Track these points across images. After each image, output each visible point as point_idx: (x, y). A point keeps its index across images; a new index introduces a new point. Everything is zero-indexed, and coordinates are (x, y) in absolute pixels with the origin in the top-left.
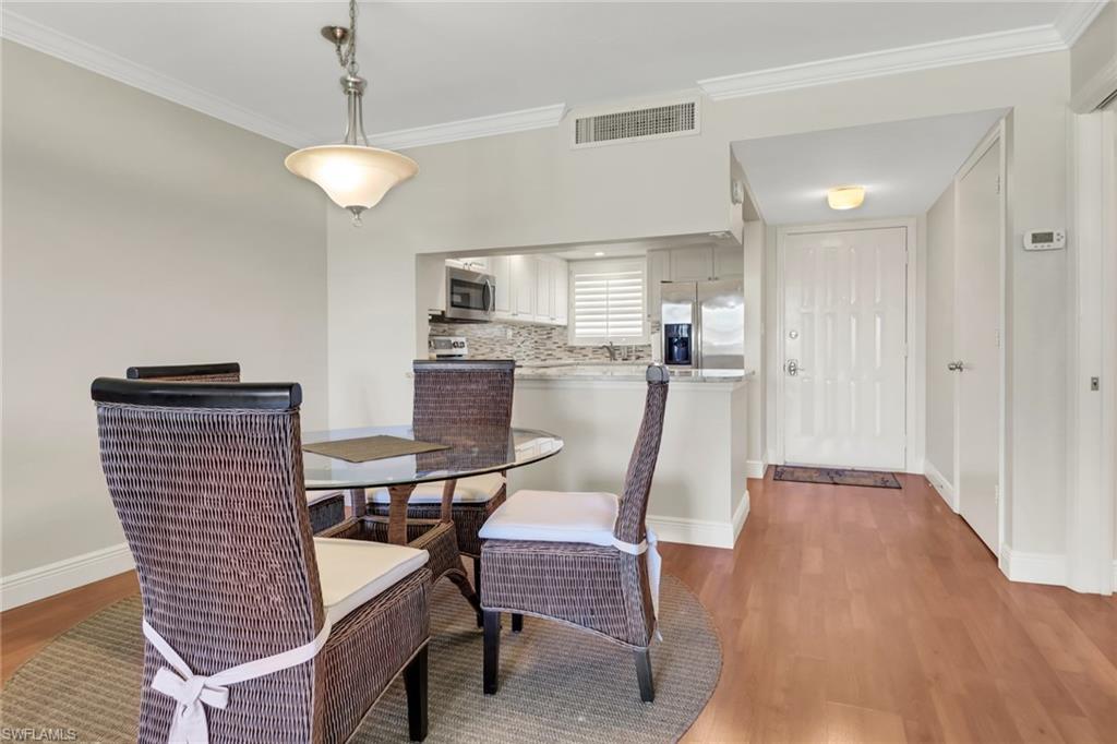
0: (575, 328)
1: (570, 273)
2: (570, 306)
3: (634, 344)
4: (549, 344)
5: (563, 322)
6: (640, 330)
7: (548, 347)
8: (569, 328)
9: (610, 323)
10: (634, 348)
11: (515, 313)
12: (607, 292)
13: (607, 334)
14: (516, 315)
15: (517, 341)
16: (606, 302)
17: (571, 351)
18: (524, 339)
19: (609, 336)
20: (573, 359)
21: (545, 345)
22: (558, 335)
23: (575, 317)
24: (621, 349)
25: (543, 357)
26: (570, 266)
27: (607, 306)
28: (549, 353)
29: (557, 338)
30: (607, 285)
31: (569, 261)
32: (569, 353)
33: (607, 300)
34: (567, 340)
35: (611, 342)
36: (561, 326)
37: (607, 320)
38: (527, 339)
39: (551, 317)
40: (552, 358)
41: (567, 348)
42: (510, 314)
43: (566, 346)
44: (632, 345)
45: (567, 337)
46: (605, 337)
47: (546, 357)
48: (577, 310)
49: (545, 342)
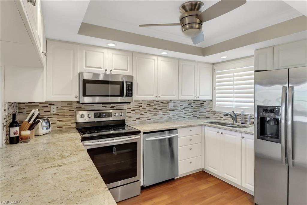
0: (216, 101)
1: (213, 70)
2: (213, 89)
4: (202, 109)
7: (201, 111)
8: (214, 101)
9: (235, 99)
10: (249, 116)
11: (159, 96)
12: (233, 80)
13: (233, 106)
14: (160, 97)
15: (178, 109)
16: (232, 86)
17: (214, 114)
18: (185, 107)
19: (234, 107)
20: (215, 118)
21: (199, 110)
22: (207, 105)
23: (216, 95)
24: (241, 116)
25: (198, 116)
26: (214, 67)
27: (233, 89)
28: (202, 114)
29: (207, 107)
30: (234, 76)
31: (213, 64)
32: (213, 115)
33: (233, 85)
34: (212, 108)
35: (233, 112)
36: (209, 100)
37: (233, 97)
38: (188, 107)
39: (195, 96)
40: (203, 116)
41: (212, 112)
42: (153, 96)
43: (211, 111)
44: (248, 114)
45: (212, 106)
46: (231, 108)
47: (200, 116)
48: (217, 91)
49: (199, 108)
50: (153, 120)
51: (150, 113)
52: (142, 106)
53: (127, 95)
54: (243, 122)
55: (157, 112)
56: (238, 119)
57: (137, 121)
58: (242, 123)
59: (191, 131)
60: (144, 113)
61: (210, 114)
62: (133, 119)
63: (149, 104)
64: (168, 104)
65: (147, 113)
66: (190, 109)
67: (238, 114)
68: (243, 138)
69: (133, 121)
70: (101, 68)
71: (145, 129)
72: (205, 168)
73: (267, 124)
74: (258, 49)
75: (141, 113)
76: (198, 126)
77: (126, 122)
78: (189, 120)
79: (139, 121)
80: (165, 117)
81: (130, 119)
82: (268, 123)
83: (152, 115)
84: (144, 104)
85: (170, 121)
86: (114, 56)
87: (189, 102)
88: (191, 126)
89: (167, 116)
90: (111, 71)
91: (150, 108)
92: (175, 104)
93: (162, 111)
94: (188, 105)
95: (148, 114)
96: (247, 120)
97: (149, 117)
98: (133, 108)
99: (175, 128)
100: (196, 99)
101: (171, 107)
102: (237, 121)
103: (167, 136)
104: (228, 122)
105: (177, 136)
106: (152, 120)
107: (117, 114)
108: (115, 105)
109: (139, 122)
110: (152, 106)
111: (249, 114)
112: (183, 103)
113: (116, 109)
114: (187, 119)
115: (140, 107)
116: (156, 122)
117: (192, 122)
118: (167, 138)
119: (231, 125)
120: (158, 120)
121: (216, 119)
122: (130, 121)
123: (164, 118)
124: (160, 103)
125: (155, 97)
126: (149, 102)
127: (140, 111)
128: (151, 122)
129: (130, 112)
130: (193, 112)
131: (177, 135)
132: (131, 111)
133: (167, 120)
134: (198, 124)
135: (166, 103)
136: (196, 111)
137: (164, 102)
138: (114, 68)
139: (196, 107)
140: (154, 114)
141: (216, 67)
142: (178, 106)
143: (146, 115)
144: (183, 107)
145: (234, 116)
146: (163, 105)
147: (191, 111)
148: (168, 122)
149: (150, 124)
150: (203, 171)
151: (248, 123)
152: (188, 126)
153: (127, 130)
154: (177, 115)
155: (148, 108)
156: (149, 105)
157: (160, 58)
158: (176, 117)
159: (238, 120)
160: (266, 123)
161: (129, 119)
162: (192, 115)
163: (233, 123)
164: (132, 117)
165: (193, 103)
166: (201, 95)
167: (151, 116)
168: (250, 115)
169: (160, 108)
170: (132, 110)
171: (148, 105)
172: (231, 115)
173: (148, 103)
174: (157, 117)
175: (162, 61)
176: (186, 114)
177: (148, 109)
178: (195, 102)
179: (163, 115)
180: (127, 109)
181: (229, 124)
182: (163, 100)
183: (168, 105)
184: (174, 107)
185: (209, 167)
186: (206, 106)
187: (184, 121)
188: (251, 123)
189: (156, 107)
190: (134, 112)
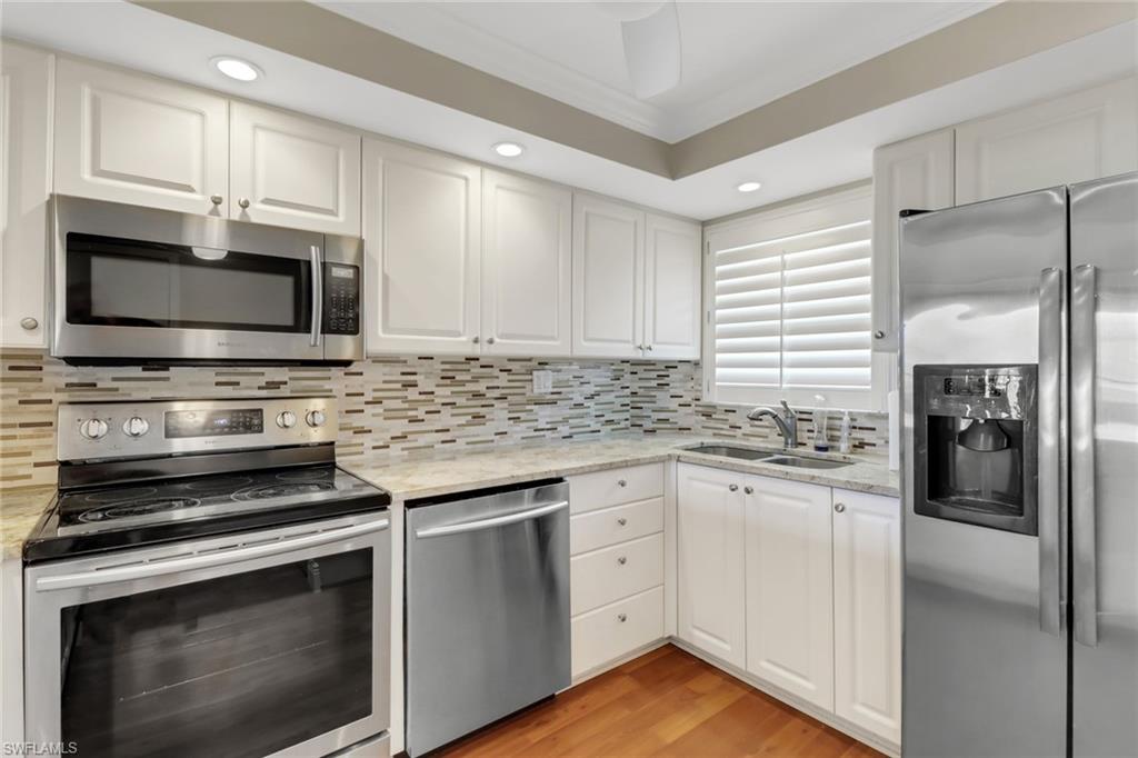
0: (714, 365)
1: (704, 248)
2: (705, 318)
3: (844, 408)
4: (663, 399)
5: (691, 353)
6: (867, 371)
7: (660, 404)
8: (706, 364)
9: (788, 356)
10: (846, 418)
11: (487, 338)
12: (783, 283)
13: (781, 383)
14: (491, 342)
15: (570, 396)
16: (779, 306)
17: (708, 416)
18: (598, 389)
19: (784, 386)
20: (711, 432)
21: (652, 400)
22: (681, 381)
23: (714, 342)
24: (811, 420)
25: (648, 425)
26: (707, 234)
27: (782, 316)
28: (663, 416)
29: (680, 387)
30: (784, 266)
31: (704, 224)
32: (704, 418)
33: (782, 300)
34: (700, 391)
35: (784, 403)
36: (688, 362)
37: (781, 348)
38: (610, 388)
39: (639, 343)
40: (669, 426)
41: (700, 409)
42: (463, 339)
43: (697, 403)
44: (842, 410)
45: (700, 385)
46: (775, 388)
47: (655, 426)
48: (718, 326)
49: (653, 394)
50: (468, 443)
51: (453, 415)
52: (416, 386)
53: (333, 324)
54: (821, 443)
55: (483, 411)
56: (802, 431)
57: (396, 449)
58: (819, 448)
59: (623, 485)
60: (427, 412)
61: (691, 414)
62: (377, 440)
63: (450, 374)
64: (529, 377)
65: (439, 412)
66: (617, 397)
67: (801, 413)
68: (840, 509)
69: (374, 448)
70: (190, 189)
71: (413, 486)
72: (681, 636)
73: (960, 448)
74: (887, 145)
75: (411, 413)
76: (652, 461)
77: (340, 455)
78: (614, 439)
79: (403, 449)
80: (521, 430)
81: (359, 439)
82: (962, 442)
83: (463, 420)
84: (428, 375)
85: (539, 446)
86: (262, 136)
87: (614, 370)
88: (625, 465)
89: (524, 425)
90: (245, 205)
91: (452, 393)
92: (562, 376)
93: (506, 405)
94: (608, 381)
95: (446, 418)
96: (836, 433)
97: (448, 430)
98: (375, 390)
99: (554, 476)
100: (639, 355)
101: (543, 391)
102: (799, 441)
103: (528, 509)
104: (762, 445)
105: (566, 509)
106: (461, 444)
107: (289, 420)
108: (286, 379)
109: (406, 452)
110: (463, 383)
111: (846, 411)
112: (589, 374)
113: (289, 395)
114: (606, 435)
115: (406, 385)
116: (479, 453)
117: (623, 449)
118: (528, 519)
119: (776, 457)
120: (490, 444)
121: (715, 435)
122: (360, 449)
123: (516, 432)
124: (496, 372)
125: (472, 343)
126: (447, 367)
127: (406, 406)
128: (458, 451)
129: (362, 411)
130: (628, 408)
131: (566, 503)
132: (367, 403)
133: (525, 441)
134: (647, 455)
135: (524, 371)
136: (639, 405)
137: (514, 366)
138: (261, 198)
139: (642, 390)
140: (470, 417)
141: (712, 235)
142: (570, 384)
143: (440, 420)
144: (590, 389)
145: (789, 421)
146: (509, 381)
147: (622, 405)
148: (529, 451)
149: (453, 459)
150: (670, 646)
151: (844, 446)
152: (611, 464)
153: (343, 489)
154: (565, 420)
155: (444, 393)
156: (448, 381)
157: (492, 179)
158: (564, 430)
159: (803, 436)
160: (951, 444)
161: (354, 441)
162: (627, 420)
163: (781, 446)
164: (370, 431)
165: (628, 376)
166: (658, 339)
167: (459, 426)
168: (850, 413)
169: (497, 393)
170: (370, 400)
171: (443, 378)
172: (775, 417)
173: (443, 370)
174: (484, 431)
175: (498, 187)
176: (603, 416)
177: (443, 397)
178: (635, 369)
179: (512, 422)
180: (348, 395)
181: (770, 454)
182: (509, 360)
183: (531, 380)
184: (555, 390)
185: (697, 633)
186: (678, 385)
187: (593, 446)
188: (855, 446)
189: (481, 387)
190: (378, 409)
